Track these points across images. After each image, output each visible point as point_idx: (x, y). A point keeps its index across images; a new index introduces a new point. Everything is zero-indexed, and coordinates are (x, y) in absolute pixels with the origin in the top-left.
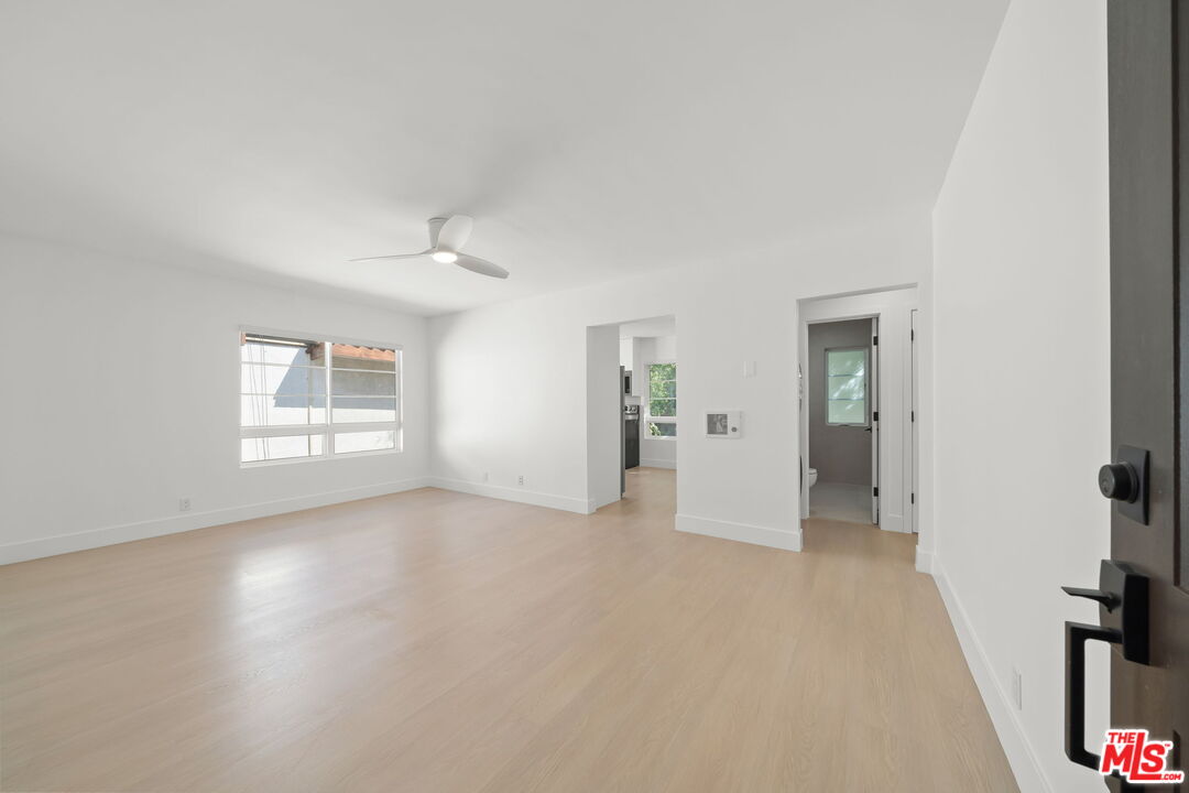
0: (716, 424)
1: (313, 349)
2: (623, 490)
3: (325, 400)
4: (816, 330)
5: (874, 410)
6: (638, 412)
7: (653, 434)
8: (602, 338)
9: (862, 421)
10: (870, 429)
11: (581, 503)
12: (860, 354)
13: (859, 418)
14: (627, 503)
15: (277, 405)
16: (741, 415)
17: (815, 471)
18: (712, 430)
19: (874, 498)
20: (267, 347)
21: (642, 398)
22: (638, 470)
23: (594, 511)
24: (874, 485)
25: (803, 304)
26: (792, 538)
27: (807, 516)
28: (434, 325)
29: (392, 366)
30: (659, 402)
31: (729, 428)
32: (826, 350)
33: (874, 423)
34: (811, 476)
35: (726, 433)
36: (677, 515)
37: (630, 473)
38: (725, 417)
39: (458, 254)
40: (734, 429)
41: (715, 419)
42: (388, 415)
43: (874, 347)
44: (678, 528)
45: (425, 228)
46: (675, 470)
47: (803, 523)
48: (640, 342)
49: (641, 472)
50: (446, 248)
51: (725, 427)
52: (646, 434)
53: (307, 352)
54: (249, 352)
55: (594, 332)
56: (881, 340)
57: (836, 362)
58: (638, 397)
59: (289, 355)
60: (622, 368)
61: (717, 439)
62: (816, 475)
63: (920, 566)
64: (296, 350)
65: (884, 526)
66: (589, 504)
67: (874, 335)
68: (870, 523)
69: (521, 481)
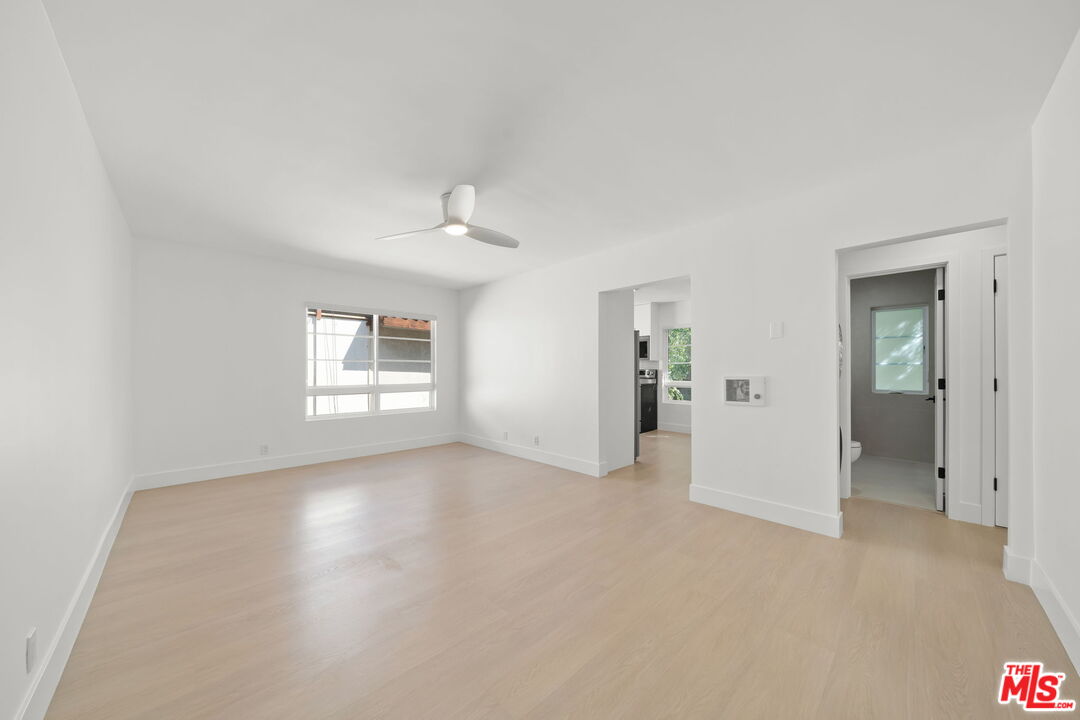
0: (736, 390)
1: (369, 320)
2: (636, 454)
3: (373, 364)
4: (859, 285)
5: (939, 375)
6: (656, 377)
7: (675, 398)
8: (615, 303)
9: (921, 389)
10: (933, 399)
11: (591, 464)
12: (917, 312)
13: (917, 385)
14: (641, 467)
15: (345, 368)
16: (766, 381)
17: (858, 444)
18: (731, 396)
19: (940, 481)
20: (336, 321)
21: (661, 363)
22: (656, 434)
23: (606, 474)
24: (939, 464)
25: (843, 255)
26: (828, 520)
27: (848, 494)
28: (464, 296)
29: (427, 334)
30: (681, 367)
31: (752, 396)
32: (872, 309)
33: (939, 393)
34: (853, 450)
35: (747, 400)
36: (691, 485)
37: (645, 437)
38: (747, 383)
39: (468, 226)
40: (757, 397)
41: (735, 385)
42: (424, 378)
43: (939, 304)
44: (692, 499)
45: (439, 203)
46: (690, 435)
47: (843, 503)
48: (659, 308)
49: (659, 436)
50: (457, 221)
51: (747, 394)
52: (664, 399)
53: (367, 324)
54: (325, 324)
55: (606, 297)
56: (949, 295)
57: (887, 323)
58: (657, 362)
59: (353, 327)
60: (637, 333)
61: (737, 407)
62: (860, 449)
63: (1010, 572)
64: (359, 323)
65: (953, 513)
66: (601, 466)
67: (939, 287)
68: (932, 508)
69: (537, 441)
